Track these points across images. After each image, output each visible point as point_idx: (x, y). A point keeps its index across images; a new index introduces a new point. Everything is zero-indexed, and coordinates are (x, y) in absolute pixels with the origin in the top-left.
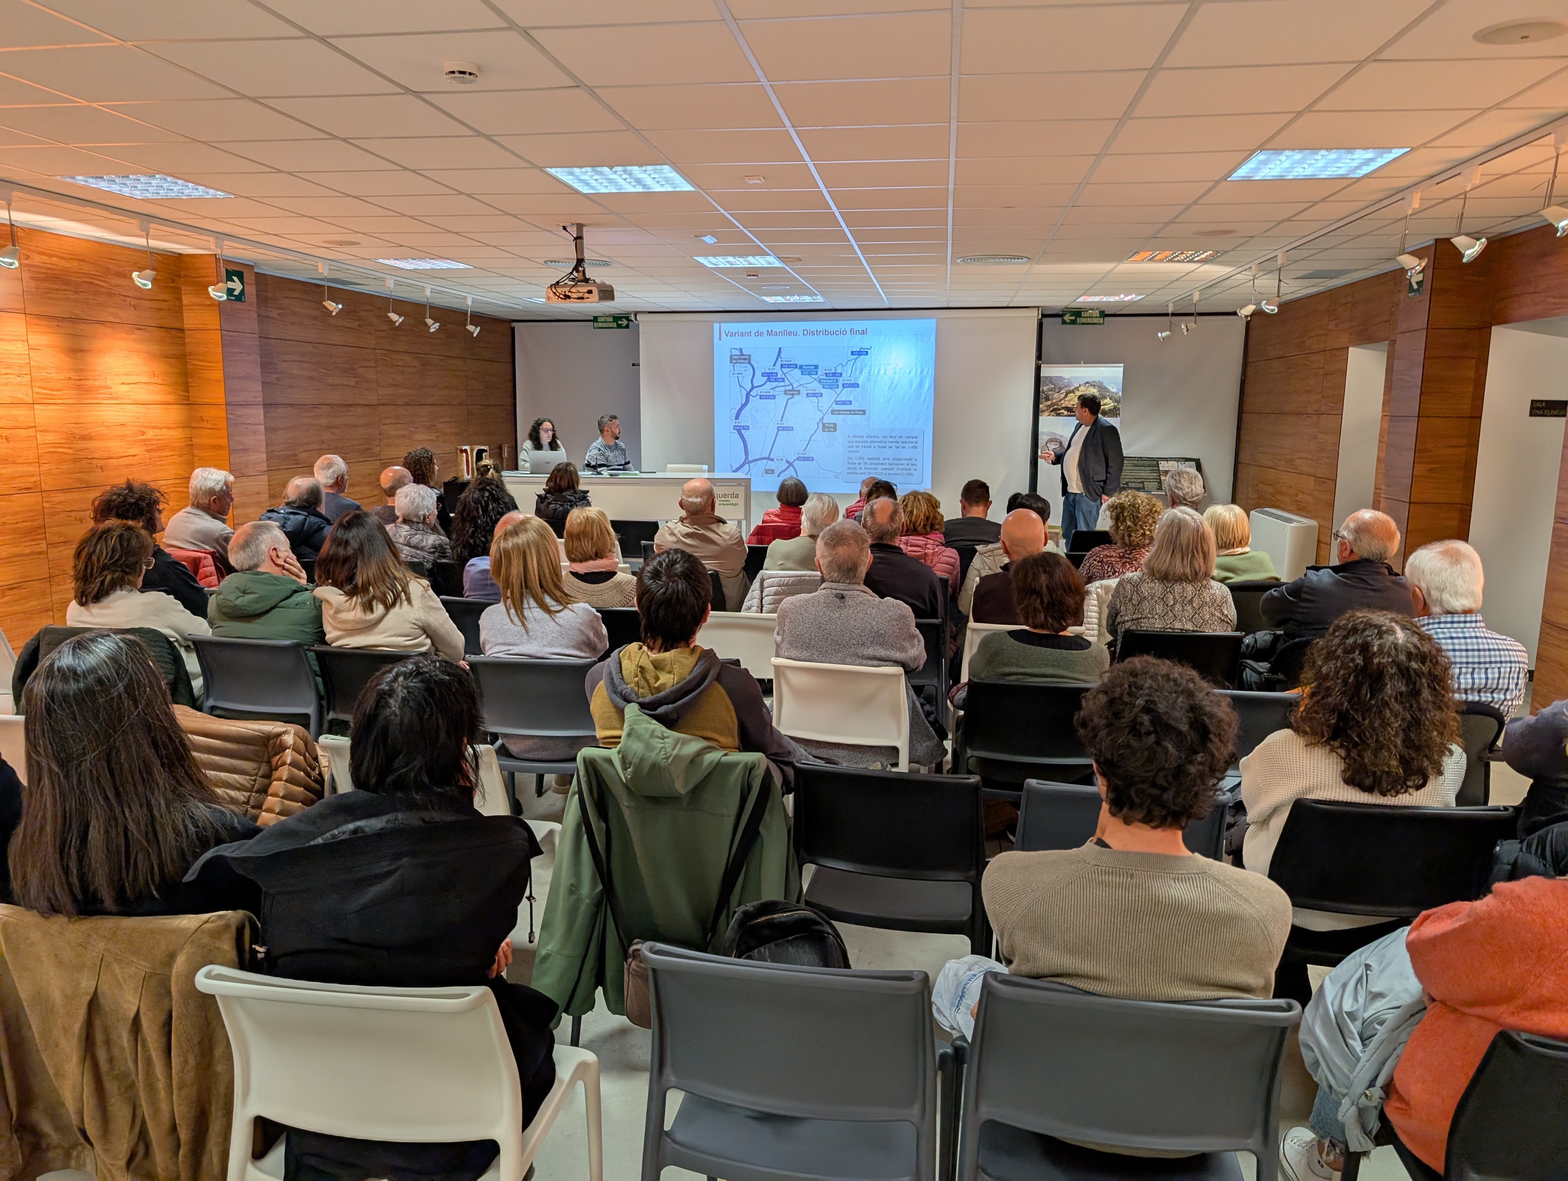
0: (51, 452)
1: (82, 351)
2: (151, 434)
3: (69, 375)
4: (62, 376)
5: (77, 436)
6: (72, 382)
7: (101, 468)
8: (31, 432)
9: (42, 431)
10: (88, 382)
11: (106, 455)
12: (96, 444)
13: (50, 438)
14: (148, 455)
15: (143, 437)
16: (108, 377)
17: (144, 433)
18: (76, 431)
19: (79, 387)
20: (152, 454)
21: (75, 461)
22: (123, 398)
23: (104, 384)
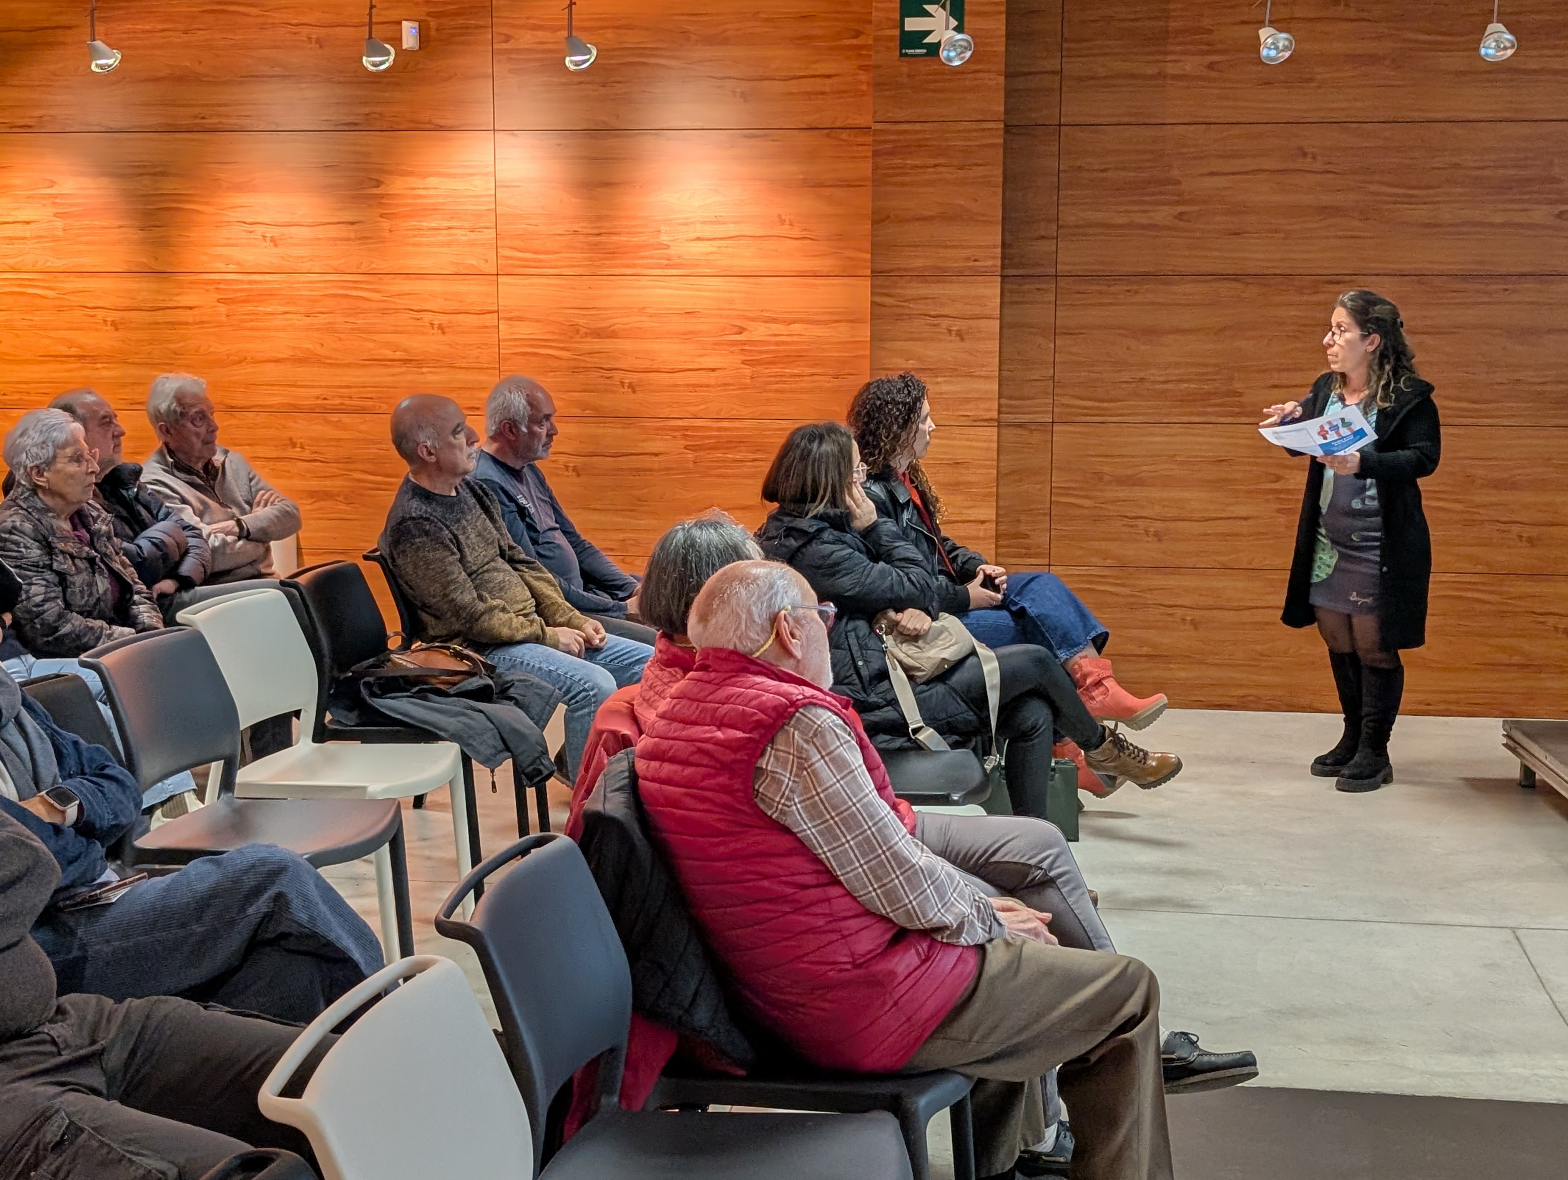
0: (524, 354)
1: (608, 184)
2: (760, 332)
3: (576, 227)
4: (559, 229)
5: (583, 330)
6: (581, 237)
7: (631, 386)
8: (490, 320)
9: (510, 319)
10: (615, 238)
11: (647, 364)
12: (626, 345)
13: (524, 330)
14: (747, 371)
15: (738, 337)
16: (663, 228)
17: (741, 330)
18: (581, 322)
19: (594, 247)
20: (759, 368)
21: (575, 371)
22: (697, 266)
23: (652, 241)
